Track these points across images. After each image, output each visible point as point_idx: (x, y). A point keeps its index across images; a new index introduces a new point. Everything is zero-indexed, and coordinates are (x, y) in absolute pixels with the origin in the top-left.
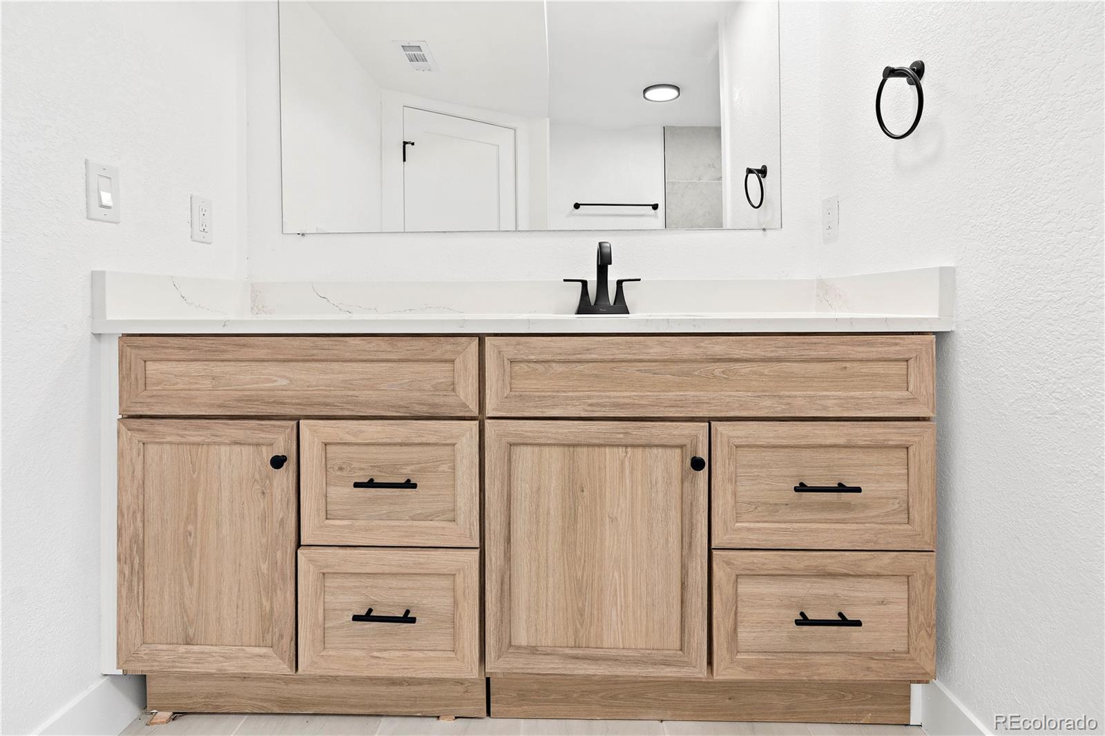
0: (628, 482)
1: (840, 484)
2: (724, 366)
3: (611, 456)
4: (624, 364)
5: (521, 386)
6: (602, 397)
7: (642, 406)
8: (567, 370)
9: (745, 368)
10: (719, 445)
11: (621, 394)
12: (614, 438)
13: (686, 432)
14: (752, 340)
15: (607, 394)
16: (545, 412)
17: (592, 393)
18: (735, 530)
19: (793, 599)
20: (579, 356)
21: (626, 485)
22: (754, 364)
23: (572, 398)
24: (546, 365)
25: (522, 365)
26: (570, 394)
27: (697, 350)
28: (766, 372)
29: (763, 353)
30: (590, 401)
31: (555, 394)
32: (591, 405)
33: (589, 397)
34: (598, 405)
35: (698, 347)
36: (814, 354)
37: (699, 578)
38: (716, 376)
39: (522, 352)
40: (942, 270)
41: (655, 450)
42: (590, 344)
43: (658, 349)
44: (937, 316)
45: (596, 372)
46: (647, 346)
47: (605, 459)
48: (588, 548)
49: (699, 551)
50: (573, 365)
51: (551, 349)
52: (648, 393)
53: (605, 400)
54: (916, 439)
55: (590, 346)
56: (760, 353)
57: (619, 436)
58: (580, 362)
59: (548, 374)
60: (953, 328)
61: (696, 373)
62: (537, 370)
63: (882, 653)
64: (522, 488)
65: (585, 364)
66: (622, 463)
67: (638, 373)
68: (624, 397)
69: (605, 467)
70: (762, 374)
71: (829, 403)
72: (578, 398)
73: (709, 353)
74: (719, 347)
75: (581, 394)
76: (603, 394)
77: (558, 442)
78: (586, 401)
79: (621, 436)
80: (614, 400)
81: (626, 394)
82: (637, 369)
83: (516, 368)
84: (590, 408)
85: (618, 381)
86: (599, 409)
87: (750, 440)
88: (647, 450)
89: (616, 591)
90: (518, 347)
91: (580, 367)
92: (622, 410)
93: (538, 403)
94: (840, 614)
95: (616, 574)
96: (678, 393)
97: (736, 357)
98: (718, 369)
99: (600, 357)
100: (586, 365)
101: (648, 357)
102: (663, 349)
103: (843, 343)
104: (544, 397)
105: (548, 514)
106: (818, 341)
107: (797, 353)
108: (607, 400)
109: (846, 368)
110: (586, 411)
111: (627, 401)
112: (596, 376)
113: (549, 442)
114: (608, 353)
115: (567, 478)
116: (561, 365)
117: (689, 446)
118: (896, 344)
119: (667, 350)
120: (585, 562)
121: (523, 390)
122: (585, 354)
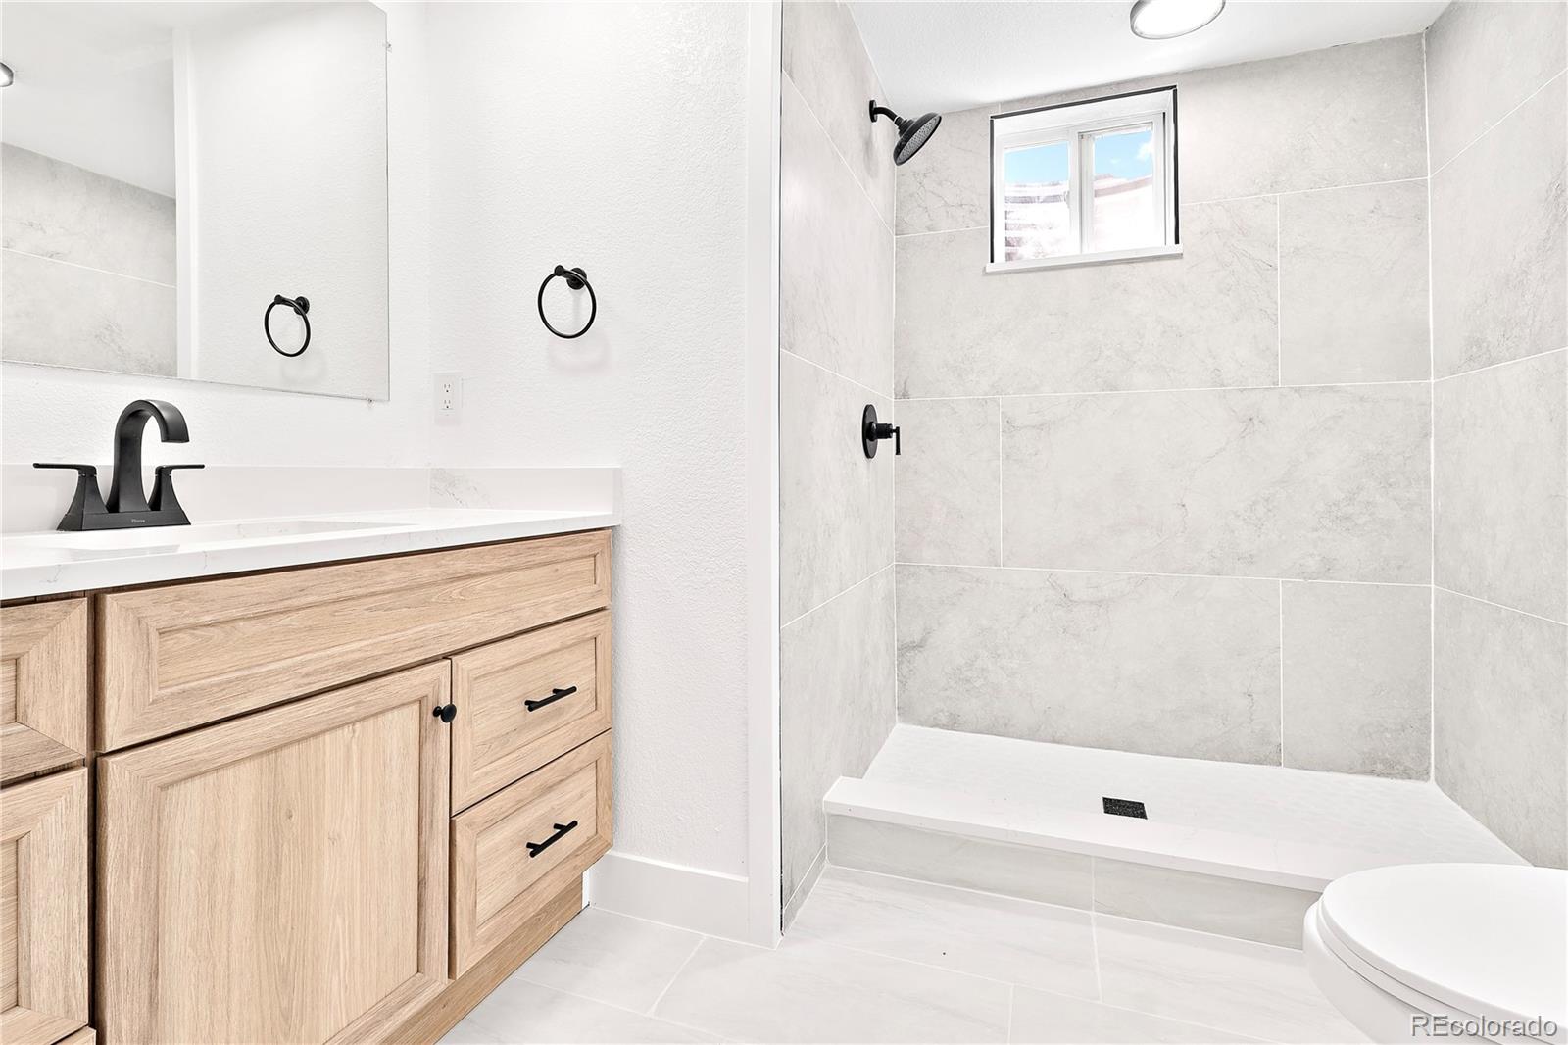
0: (355, 774)
1: (555, 691)
2: (460, 584)
3: (332, 746)
4: (350, 603)
5: (176, 676)
6: (321, 658)
7: (375, 658)
8: (264, 628)
9: (479, 584)
10: (459, 683)
11: (348, 648)
12: (342, 716)
13: (428, 679)
14: (489, 550)
15: (329, 652)
16: (229, 708)
17: (308, 656)
18: (475, 782)
19: (521, 834)
20: (287, 603)
21: (352, 780)
22: (488, 578)
23: (276, 673)
24: (228, 627)
25: (180, 635)
26: (272, 666)
27: (438, 569)
28: (498, 585)
29: (498, 564)
30: (305, 670)
31: (246, 673)
32: (307, 675)
33: (303, 664)
34: (316, 672)
35: (438, 566)
36: (538, 559)
37: (440, 863)
38: (453, 600)
39: (187, 612)
40: (615, 470)
41: (389, 715)
42: (305, 581)
43: (396, 575)
44: (611, 512)
45: (309, 623)
46: (382, 574)
47: (325, 753)
48: (298, 903)
49: (440, 828)
50: (275, 618)
51: (241, 598)
52: (383, 638)
53: (327, 662)
54: (602, 628)
55: (306, 584)
56: (495, 564)
57: (348, 710)
58: (286, 611)
59: (231, 643)
60: (620, 523)
61: (433, 600)
62: (211, 638)
63: (582, 847)
64: (183, 862)
65: (293, 613)
66: (348, 748)
67: (366, 612)
68: (352, 651)
69: (324, 765)
70: (495, 589)
71: (548, 608)
72: (287, 670)
73: (449, 572)
74: (458, 563)
75: (289, 661)
76: (323, 653)
77: (257, 751)
78: (299, 671)
79: (351, 708)
80: (339, 659)
81: (355, 646)
82: (366, 607)
83: (170, 643)
84: (306, 681)
85: (342, 630)
86: (319, 677)
87: (489, 667)
88: (381, 718)
89: (338, 945)
90: (181, 603)
91: (286, 620)
92: (351, 671)
93: (218, 695)
94: (556, 826)
95: (339, 921)
96: (416, 630)
97: (475, 572)
98: (455, 589)
99: (321, 598)
100: (294, 615)
101: (383, 589)
102: (402, 574)
103: (558, 545)
104: (230, 682)
105: (232, 881)
106: (540, 544)
107: (525, 560)
108: (330, 661)
109: (557, 570)
110: (300, 686)
111: (356, 655)
112: (310, 629)
113: (240, 756)
114: (332, 590)
115: (264, 808)
116: (254, 622)
117: (430, 697)
118: (590, 541)
119: (407, 574)
120: (292, 929)
121: (182, 681)
122: (298, 597)
